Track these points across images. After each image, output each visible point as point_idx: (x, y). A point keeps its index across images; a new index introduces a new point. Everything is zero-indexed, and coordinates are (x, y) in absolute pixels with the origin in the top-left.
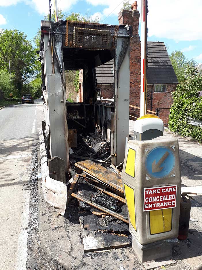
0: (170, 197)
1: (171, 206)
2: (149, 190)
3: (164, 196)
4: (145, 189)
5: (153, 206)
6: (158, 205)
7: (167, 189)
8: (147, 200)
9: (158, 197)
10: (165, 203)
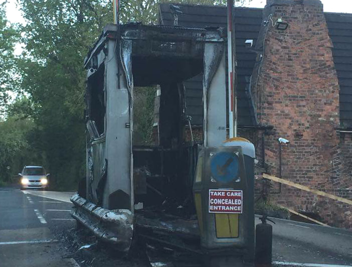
0: (235, 202)
1: (237, 211)
2: (214, 191)
3: (230, 200)
4: (210, 190)
5: (218, 208)
6: (223, 208)
7: (232, 193)
8: (212, 201)
9: (224, 200)
10: (231, 207)
